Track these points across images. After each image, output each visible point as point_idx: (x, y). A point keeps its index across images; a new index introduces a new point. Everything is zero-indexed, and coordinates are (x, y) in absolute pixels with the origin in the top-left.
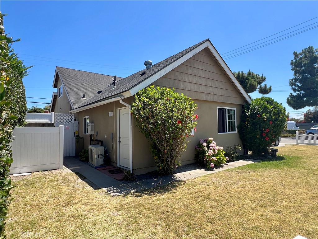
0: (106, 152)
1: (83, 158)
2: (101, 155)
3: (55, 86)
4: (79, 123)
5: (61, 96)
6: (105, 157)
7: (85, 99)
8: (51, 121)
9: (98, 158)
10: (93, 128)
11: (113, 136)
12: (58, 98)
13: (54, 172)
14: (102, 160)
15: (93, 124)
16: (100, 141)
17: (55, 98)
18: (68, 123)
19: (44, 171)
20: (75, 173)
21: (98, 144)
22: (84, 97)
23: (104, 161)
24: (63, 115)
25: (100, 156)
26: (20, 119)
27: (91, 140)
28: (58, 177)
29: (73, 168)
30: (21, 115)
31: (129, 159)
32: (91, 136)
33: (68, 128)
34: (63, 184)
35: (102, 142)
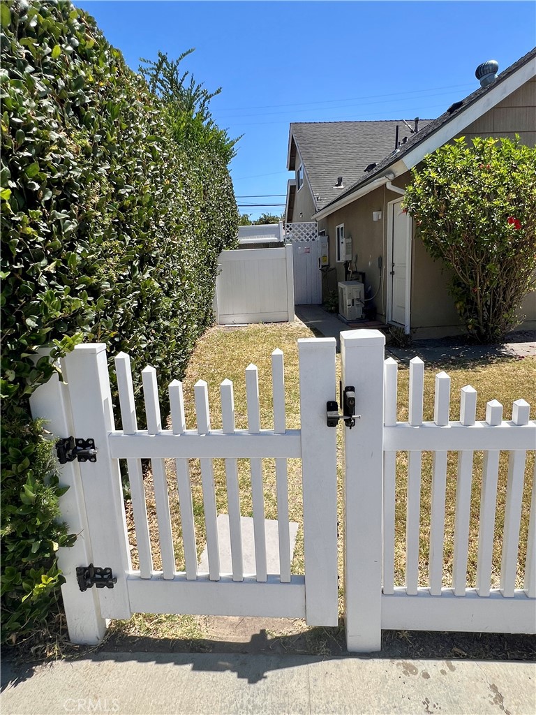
0: (368, 294)
1: (332, 306)
2: (358, 299)
3: (292, 168)
4: (328, 238)
5: (301, 187)
6: (366, 304)
7: (342, 187)
8: (279, 238)
9: (353, 305)
10: (350, 248)
11: (381, 261)
12: (297, 191)
13: (279, 325)
14: (360, 309)
15: (350, 240)
16: (360, 273)
17: (292, 190)
18: (308, 240)
19: (266, 323)
20: (311, 329)
21: (357, 279)
22: (339, 185)
23: (364, 311)
24: (305, 226)
25: (356, 302)
26: (228, 237)
27: (347, 272)
28: (282, 332)
29: (310, 322)
30: (229, 230)
31: (404, 308)
32: (346, 264)
33: (308, 251)
34: (287, 341)
35: (363, 275)
